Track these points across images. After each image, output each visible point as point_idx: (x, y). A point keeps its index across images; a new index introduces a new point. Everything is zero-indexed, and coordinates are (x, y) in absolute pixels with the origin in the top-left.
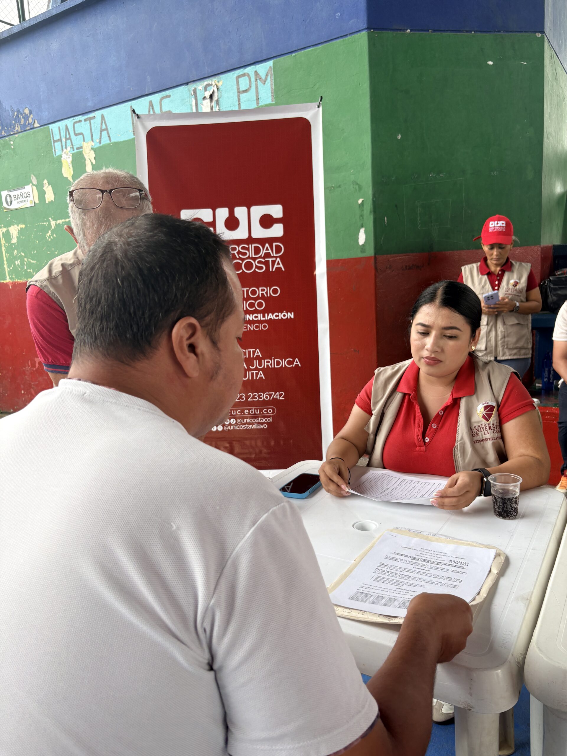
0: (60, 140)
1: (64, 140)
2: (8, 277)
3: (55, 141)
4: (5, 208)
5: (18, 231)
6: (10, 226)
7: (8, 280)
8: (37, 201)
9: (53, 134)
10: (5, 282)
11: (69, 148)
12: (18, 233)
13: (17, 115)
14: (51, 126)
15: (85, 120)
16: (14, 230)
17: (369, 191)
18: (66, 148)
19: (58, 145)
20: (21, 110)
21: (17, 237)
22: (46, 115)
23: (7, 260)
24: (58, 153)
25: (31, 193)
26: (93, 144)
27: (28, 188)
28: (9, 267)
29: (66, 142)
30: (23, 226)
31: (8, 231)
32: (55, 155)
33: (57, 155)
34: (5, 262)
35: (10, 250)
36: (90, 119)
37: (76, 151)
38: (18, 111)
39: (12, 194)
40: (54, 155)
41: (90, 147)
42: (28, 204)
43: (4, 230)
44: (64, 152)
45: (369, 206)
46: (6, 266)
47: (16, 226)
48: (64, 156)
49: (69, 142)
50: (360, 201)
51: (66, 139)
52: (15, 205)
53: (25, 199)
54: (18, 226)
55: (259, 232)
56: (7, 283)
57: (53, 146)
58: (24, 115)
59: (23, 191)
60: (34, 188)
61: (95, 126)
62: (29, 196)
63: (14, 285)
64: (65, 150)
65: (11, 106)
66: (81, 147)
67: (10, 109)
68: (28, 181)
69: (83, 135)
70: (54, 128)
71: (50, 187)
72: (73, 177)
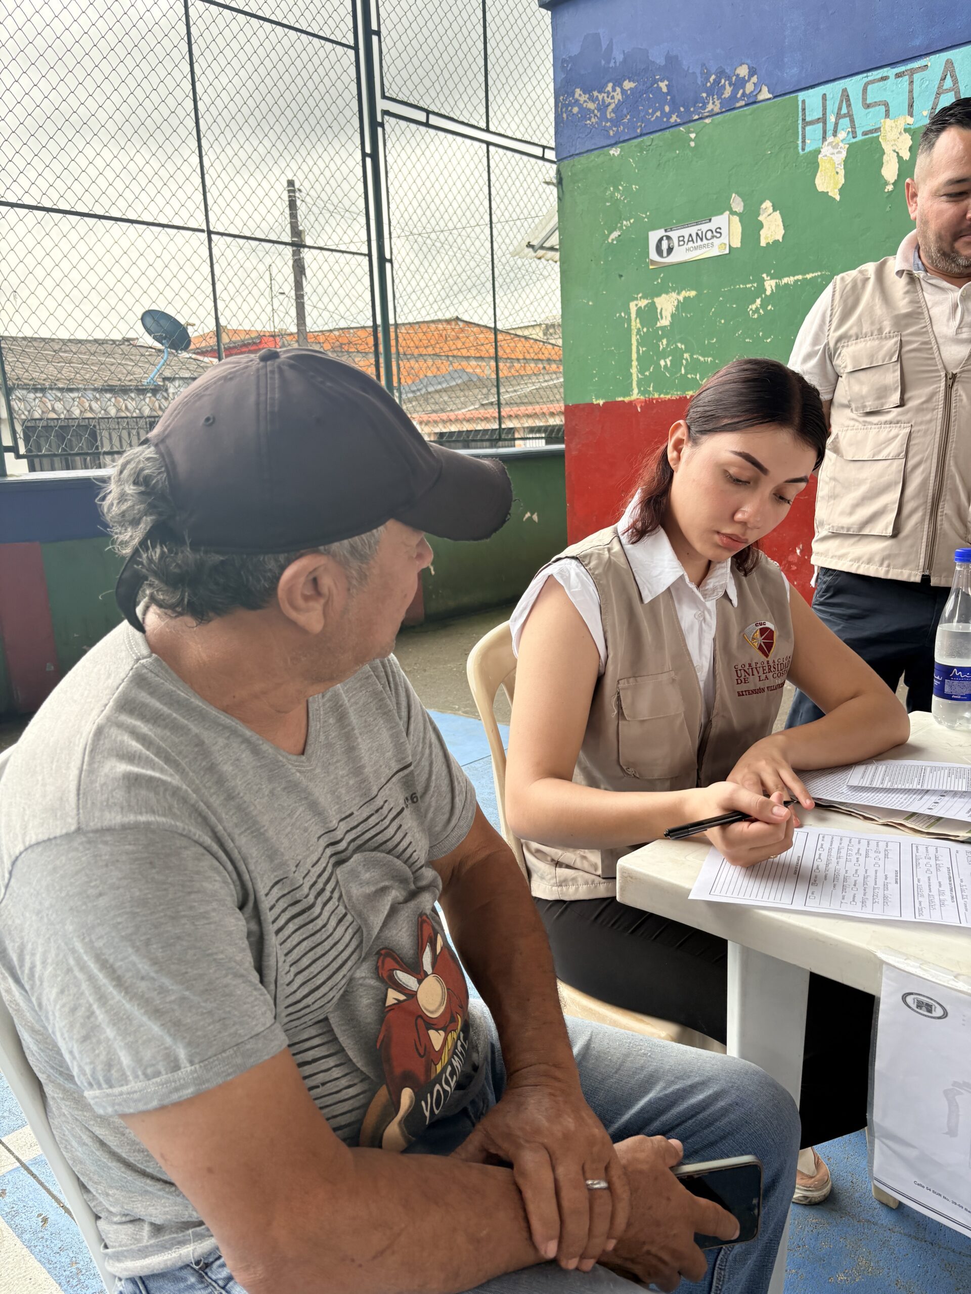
0: (823, 120)
1: (831, 119)
2: (636, 391)
3: (806, 123)
4: (653, 262)
5: (676, 303)
6: (659, 295)
7: (635, 395)
8: (737, 243)
9: (804, 110)
10: (627, 399)
11: (842, 135)
12: (677, 308)
13: (714, 80)
14: (801, 95)
15: (898, 76)
16: (667, 304)
18: (835, 134)
19: (814, 132)
20: (727, 71)
21: (673, 315)
22: (792, 73)
23: (638, 360)
24: (810, 146)
25: (724, 231)
26: (910, 120)
27: (720, 221)
28: (641, 371)
29: (836, 124)
30: (693, 293)
31: (652, 306)
32: (803, 149)
33: (807, 149)
34: (635, 363)
35: (649, 339)
36: (912, 72)
37: (860, 137)
38: (721, 73)
39: (674, 235)
40: (800, 150)
41: (902, 127)
42: (714, 252)
43: (643, 303)
44: (826, 143)
46: (634, 370)
47: (674, 294)
48: (826, 150)
49: (845, 122)
51: (839, 116)
52: (680, 255)
53: (705, 241)
54: (679, 294)
56: (631, 402)
57: (800, 133)
58: (734, 78)
59: (704, 227)
60: (736, 219)
61: (924, 86)
62: (718, 235)
63: (649, 405)
64: (830, 139)
65: (703, 65)
66: (878, 130)
67: (698, 71)
68: (722, 207)
69: (886, 105)
70: (811, 98)
71: (777, 215)
72: (841, 191)
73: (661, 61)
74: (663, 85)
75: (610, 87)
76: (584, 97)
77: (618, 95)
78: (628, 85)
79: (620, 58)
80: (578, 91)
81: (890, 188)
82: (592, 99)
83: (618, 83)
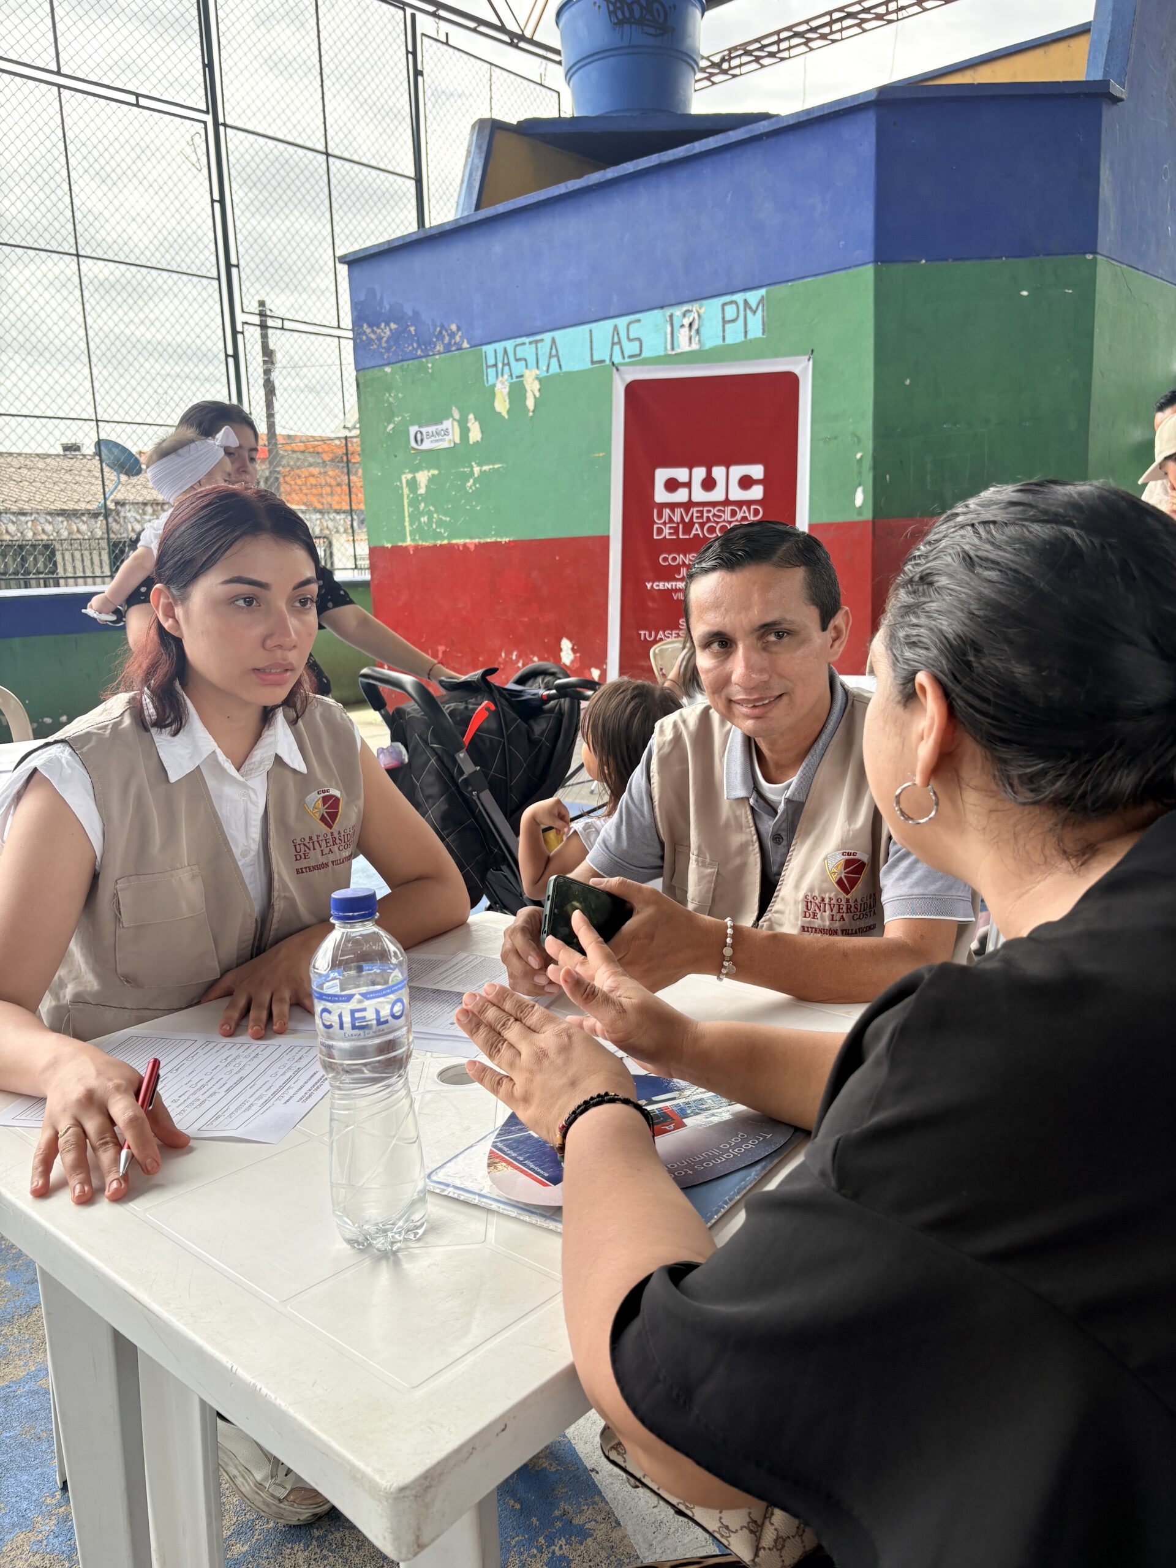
0: (495, 365)
1: (500, 365)
2: (409, 539)
3: (488, 367)
4: (413, 449)
5: (427, 479)
6: (417, 471)
7: (408, 542)
8: (458, 441)
9: (486, 357)
10: (404, 544)
11: (506, 376)
12: (428, 481)
13: (440, 330)
14: (484, 348)
15: (531, 343)
16: (423, 477)
17: (869, 443)
18: (502, 375)
19: (492, 372)
20: (446, 326)
21: (426, 487)
22: (478, 333)
23: (409, 516)
24: (491, 380)
25: (450, 431)
26: (538, 372)
27: (447, 424)
28: (411, 525)
29: (502, 369)
30: (436, 472)
31: (414, 478)
32: (487, 384)
33: (489, 384)
34: (407, 519)
35: (414, 502)
36: (536, 342)
37: (515, 380)
38: (443, 326)
39: (424, 430)
41: (534, 376)
42: (445, 445)
43: (409, 476)
44: (498, 381)
45: (868, 463)
46: (407, 524)
47: (426, 472)
48: (499, 385)
49: (506, 368)
50: (859, 456)
51: (504, 365)
52: (427, 445)
53: (441, 438)
54: (428, 472)
55: (737, 494)
56: (406, 547)
57: (485, 372)
58: (450, 331)
59: (440, 427)
60: (456, 424)
61: (543, 351)
62: (447, 434)
63: (417, 548)
64: (500, 378)
65: (433, 319)
66: (522, 376)
67: (431, 323)
68: (448, 415)
69: (525, 360)
70: (489, 349)
71: (477, 424)
72: (508, 412)
73: (410, 313)
74: (412, 329)
75: (383, 325)
76: (368, 330)
77: (388, 333)
78: (393, 326)
79: (388, 307)
80: (365, 326)
81: (531, 414)
82: (374, 332)
83: (387, 324)
